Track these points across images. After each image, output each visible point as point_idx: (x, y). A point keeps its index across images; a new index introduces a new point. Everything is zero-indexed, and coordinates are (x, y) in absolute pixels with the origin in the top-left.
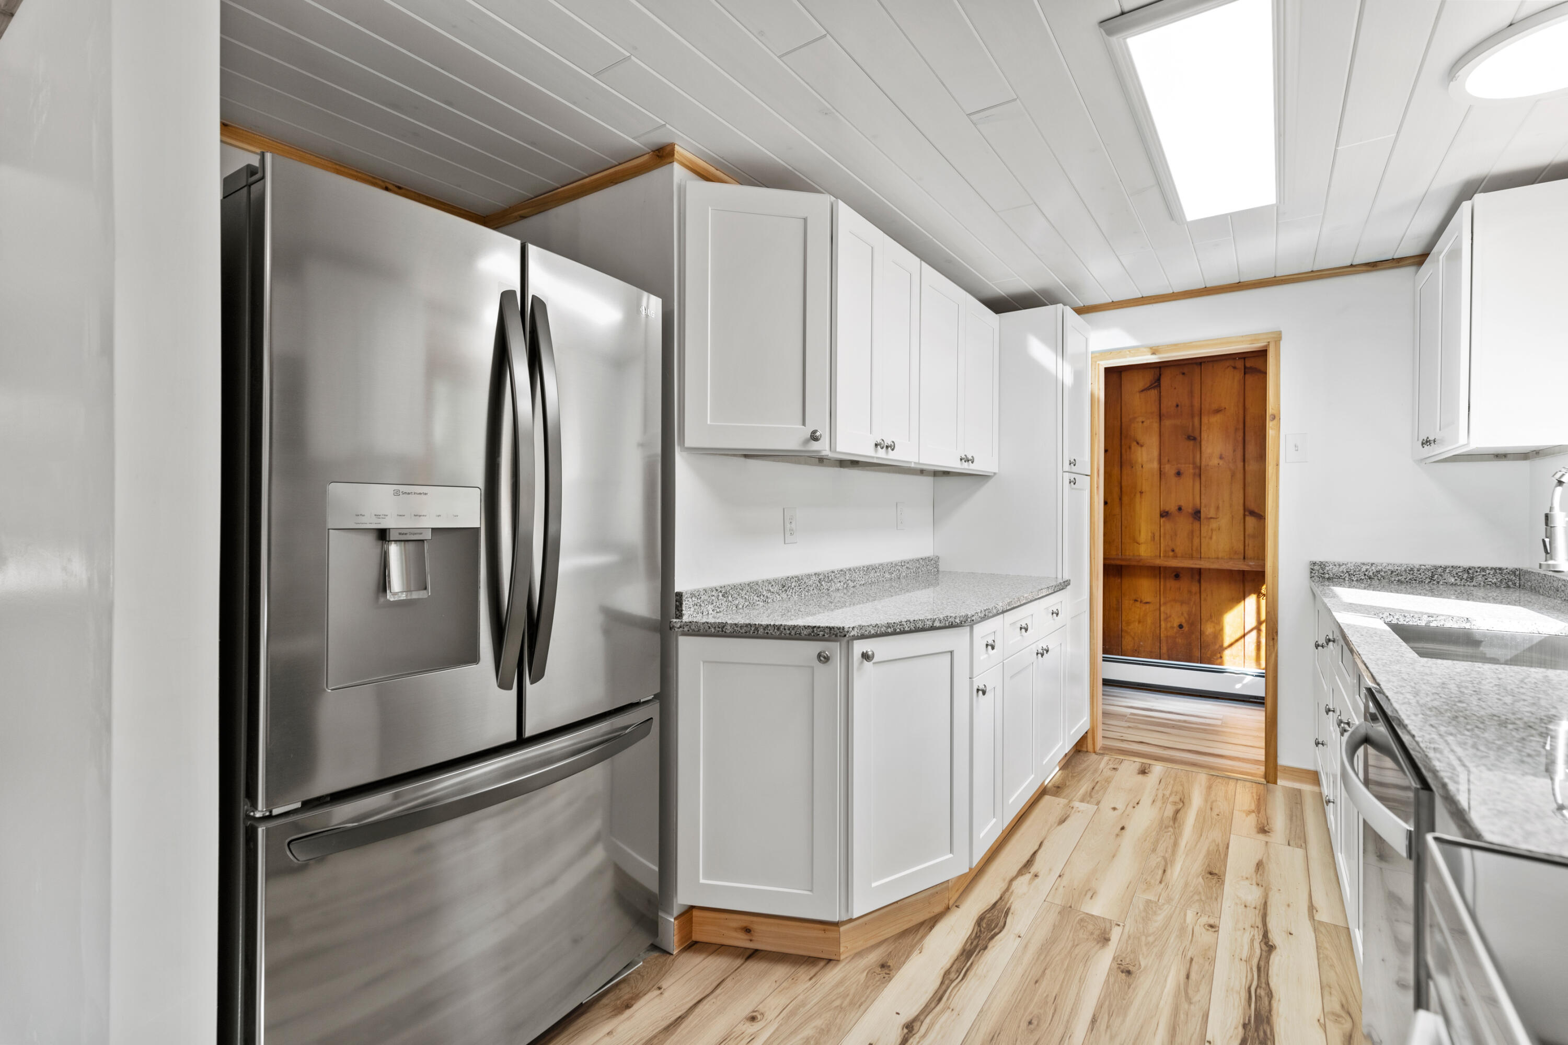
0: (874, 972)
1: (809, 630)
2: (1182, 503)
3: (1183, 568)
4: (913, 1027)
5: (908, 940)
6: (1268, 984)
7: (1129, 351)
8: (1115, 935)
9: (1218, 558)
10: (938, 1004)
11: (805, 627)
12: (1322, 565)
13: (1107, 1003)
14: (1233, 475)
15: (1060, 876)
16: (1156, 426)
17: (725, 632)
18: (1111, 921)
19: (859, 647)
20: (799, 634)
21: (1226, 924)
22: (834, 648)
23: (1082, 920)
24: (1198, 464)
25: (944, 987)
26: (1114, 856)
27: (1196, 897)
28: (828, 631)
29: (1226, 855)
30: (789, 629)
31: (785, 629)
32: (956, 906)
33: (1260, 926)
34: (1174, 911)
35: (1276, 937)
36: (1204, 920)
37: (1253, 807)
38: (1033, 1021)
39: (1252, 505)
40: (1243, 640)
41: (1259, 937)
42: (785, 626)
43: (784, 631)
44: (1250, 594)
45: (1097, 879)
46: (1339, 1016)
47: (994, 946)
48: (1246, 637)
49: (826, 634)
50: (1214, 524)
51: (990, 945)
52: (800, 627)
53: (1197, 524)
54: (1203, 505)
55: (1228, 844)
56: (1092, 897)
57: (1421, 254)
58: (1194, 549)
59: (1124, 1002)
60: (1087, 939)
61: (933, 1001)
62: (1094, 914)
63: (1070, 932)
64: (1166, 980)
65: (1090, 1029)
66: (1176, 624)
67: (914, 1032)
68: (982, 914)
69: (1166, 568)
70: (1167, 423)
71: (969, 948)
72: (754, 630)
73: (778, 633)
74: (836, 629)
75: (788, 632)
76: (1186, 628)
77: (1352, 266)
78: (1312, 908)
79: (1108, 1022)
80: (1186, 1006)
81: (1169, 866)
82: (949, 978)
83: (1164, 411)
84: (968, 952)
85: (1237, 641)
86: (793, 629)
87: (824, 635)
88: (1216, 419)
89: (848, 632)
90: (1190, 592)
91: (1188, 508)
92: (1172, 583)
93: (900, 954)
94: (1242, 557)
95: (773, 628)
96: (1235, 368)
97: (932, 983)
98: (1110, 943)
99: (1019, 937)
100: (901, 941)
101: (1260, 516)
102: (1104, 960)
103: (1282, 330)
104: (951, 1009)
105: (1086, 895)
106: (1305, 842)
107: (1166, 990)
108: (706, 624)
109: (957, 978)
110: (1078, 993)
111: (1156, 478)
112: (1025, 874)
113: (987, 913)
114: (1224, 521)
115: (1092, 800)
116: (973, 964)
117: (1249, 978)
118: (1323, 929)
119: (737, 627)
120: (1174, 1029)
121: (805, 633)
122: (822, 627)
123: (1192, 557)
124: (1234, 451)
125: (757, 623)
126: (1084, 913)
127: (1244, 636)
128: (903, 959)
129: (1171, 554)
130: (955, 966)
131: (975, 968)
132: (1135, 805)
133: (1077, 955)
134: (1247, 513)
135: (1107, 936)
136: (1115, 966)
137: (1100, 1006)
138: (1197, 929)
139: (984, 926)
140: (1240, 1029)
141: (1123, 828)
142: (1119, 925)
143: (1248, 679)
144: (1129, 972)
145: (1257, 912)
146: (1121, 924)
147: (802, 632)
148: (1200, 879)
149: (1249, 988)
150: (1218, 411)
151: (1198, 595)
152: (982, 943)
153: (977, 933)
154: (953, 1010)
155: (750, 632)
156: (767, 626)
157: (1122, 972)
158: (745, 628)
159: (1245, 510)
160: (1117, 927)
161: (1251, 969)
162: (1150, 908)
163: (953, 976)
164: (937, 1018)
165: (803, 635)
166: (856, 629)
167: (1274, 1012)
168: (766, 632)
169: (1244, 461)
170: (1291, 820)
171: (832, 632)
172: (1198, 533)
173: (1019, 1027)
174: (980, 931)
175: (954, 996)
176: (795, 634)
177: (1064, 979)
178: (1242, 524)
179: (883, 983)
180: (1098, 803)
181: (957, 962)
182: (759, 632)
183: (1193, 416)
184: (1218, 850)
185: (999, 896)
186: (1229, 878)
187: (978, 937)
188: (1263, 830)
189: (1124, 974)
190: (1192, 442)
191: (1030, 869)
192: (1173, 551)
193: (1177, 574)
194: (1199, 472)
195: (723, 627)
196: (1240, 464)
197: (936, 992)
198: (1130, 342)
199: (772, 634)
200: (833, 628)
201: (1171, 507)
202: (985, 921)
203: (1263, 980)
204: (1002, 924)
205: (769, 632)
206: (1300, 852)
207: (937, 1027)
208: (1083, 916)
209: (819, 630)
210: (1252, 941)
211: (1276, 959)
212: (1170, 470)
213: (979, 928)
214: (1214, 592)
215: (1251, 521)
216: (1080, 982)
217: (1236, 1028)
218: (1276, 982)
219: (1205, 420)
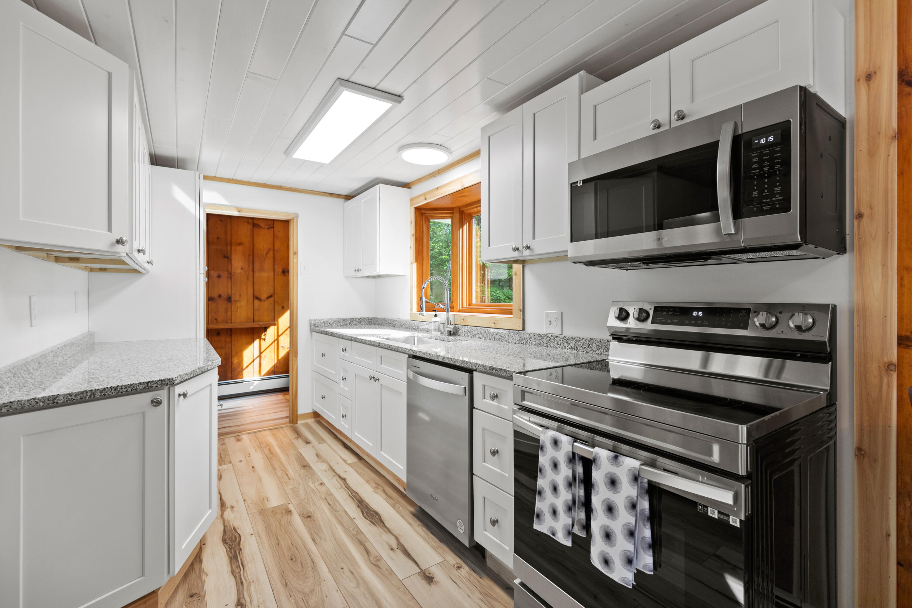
0: (190, 602)
1: (144, 385)
2: (221, 293)
3: (222, 329)
4: (241, 603)
5: (193, 576)
6: (353, 491)
7: (225, 207)
8: (291, 507)
9: (241, 322)
10: (243, 585)
11: (140, 383)
13: (312, 532)
14: (248, 279)
15: (244, 501)
17: (57, 403)
18: (285, 504)
19: (179, 389)
20: (135, 390)
21: (325, 480)
22: (162, 395)
23: (272, 511)
24: (230, 272)
25: (238, 578)
26: (261, 480)
27: (307, 478)
28: (160, 383)
29: (303, 457)
30: (126, 388)
31: (122, 388)
32: (203, 544)
33: (336, 475)
34: (304, 486)
35: (344, 475)
36: (317, 483)
37: (297, 436)
38: (292, 558)
39: (257, 294)
40: (253, 363)
41: (338, 479)
42: (122, 386)
43: (121, 390)
44: (256, 339)
45: (262, 493)
46: (377, 487)
47: (244, 546)
48: (255, 361)
49: (158, 386)
50: (238, 304)
51: (242, 546)
52: (136, 384)
53: (229, 305)
54: (232, 294)
55: (300, 453)
56: (267, 500)
57: (349, 195)
58: (228, 318)
59: (318, 527)
60: (282, 516)
61: (239, 586)
62: (275, 506)
63: (273, 518)
64: (324, 510)
65: (315, 544)
67: (244, 604)
68: (223, 538)
69: (213, 330)
70: (212, 247)
71: (232, 555)
72: (91, 395)
73: (116, 392)
74: (167, 380)
75: (125, 390)
77: (324, 192)
78: (344, 461)
79: (319, 537)
80: (337, 513)
81: (287, 472)
82: (236, 573)
83: (210, 240)
84: (233, 557)
85: (250, 364)
86: (129, 387)
87: (157, 386)
88: (239, 248)
89: (175, 380)
90: (226, 342)
91: (225, 296)
92: (216, 338)
93: (196, 584)
94: (252, 320)
95: (110, 390)
96: (248, 223)
97: (230, 582)
98: (292, 512)
99: (252, 534)
100: (188, 579)
102: (297, 519)
103: (298, 213)
104: (252, 582)
105: (264, 501)
106: (324, 440)
107: (327, 514)
108: (32, 400)
109: (240, 569)
110: (299, 536)
112: (226, 509)
113: (224, 536)
114: (244, 303)
115: (225, 462)
116: (242, 559)
117: (347, 492)
118: (352, 465)
119: (71, 396)
120: (341, 523)
121: (141, 388)
122: (155, 381)
123: (227, 322)
124: (248, 266)
125: (93, 389)
126: (271, 508)
127: (253, 361)
128: (200, 585)
129: (215, 321)
130: (234, 567)
131: (245, 560)
132: (249, 455)
133: (284, 524)
134: (255, 298)
135: (289, 510)
136: (302, 518)
137: (311, 534)
138: (317, 488)
139: (229, 542)
140: (358, 509)
141: (253, 467)
142: (289, 504)
143: (256, 383)
144: (309, 517)
145: (330, 471)
146: (290, 503)
147: (138, 387)
148: (303, 471)
149: (350, 495)
150: (240, 244)
151: (230, 343)
152: (237, 549)
153: (229, 547)
154: (253, 582)
155: (85, 397)
156: (105, 389)
157: (307, 518)
158: (81, 395)
159: (254, 296)
160: (289, 505)
161: (345, 489)
162: (295, 490)
163: (237, 570)
164: (249, 591)
165: (139, 390)
166: (178, 378)
167: (362, 497)
168: (103, 394)
169: (253, 271)
170: (313, 434)
171: (164, 383)
172: (230, 309)
173: (289, 564)
174: (229, 545)
175: (248, 577)
176: (132, 390)
177: (288, 535)
178: (252, 304)
179: (202, 602)
180: (230, 462)
181: (232, 565)
182: (96, 396)
183: (227, 246)
184: (299, 457)
185: (223, 526)
186: (311, 465)
187: (231, 549)
188: (308, 443)
189: (308, 518)
190: (226, 259)
191: (226, 506)
192: (216, 320)
194: (230, 276)
195: (55, 399)
196: (251, 273)
197: (236, 582)
198: (225, 203)
199: (109, 395)
200: (165, 380)
201: (215, 295)
202: (227, 540)
203: (351, 490)
204: (238, 535)
205: (106, 394)
206: (325, 444)
207: (253, 593)
208: (271, 509)
209: (152, 384)
210: (337, 480)
211: (349, 482)
212: (214, 274)
213: (228, 545)
214: (238, 340)
215: (257, 302)
216: (295, 532)
217: (357, 509)
218: (355, 488)
219: (233, 248)
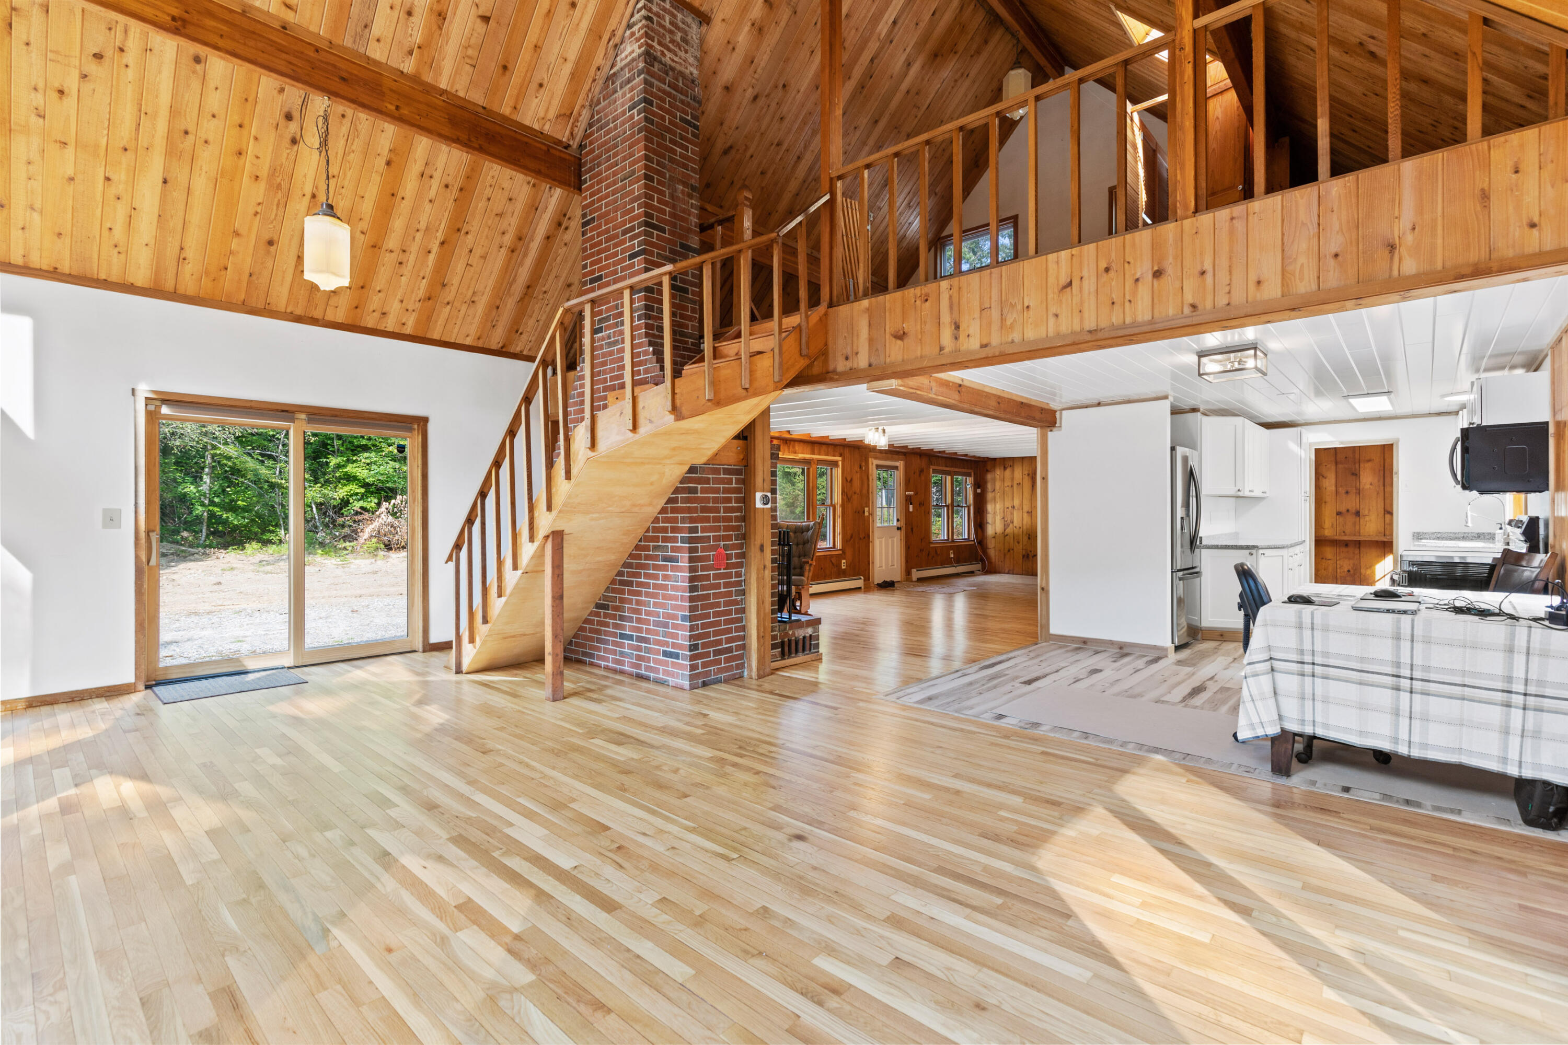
2: (1349, 507)
3: (1350, 541)
9: (1370, 535)
12: (1418, 533)
14: (1378, 493)
16: (1333, 467)
19: (1261, 551)
22: (1254, 551)
24: (1358, 488)
39: (1388, 509)
44: (1387, 554)
50: (1367, 518)
53: (1358, 519)
54: (1361, 509)
58: (1356, 531)
66: (1346, 570)
69: (1340, 541)
70: (1340, 466)
76: (1352, 572)
77: (1429, 415)
83: (1338, 460)
85: (1382, 578)
88: (1369, 465)
90: (1354, 553)
91: (1353, 510)
92: (1344, 549)
94: (1381, 534)
101: (1391, 513)
103: (1399, 438)
111: (1334, 494)
114: (1373, 517)
123: (1355, 535)
124: (1378, 481)
127: (1386, 575)
129: (1343, 534)
134: (1385, 512)
150: (1369, 461)
151: (1361, 554)
159: (1383, 510)
169: (1383, 486)
172: (1358, 522)
178: (1382, 518)
183: (1355, 463)
190: (1354, 477)
192: (1346, 532)
193: (1346, 544)
194: (1359, 492)
196: (1381, 488)
198: (1327, 439)
201: (1343, 509)
212: (1342, 490)
214: (1368, 554)
215: (1387, 516)
219: (1362, 465)
